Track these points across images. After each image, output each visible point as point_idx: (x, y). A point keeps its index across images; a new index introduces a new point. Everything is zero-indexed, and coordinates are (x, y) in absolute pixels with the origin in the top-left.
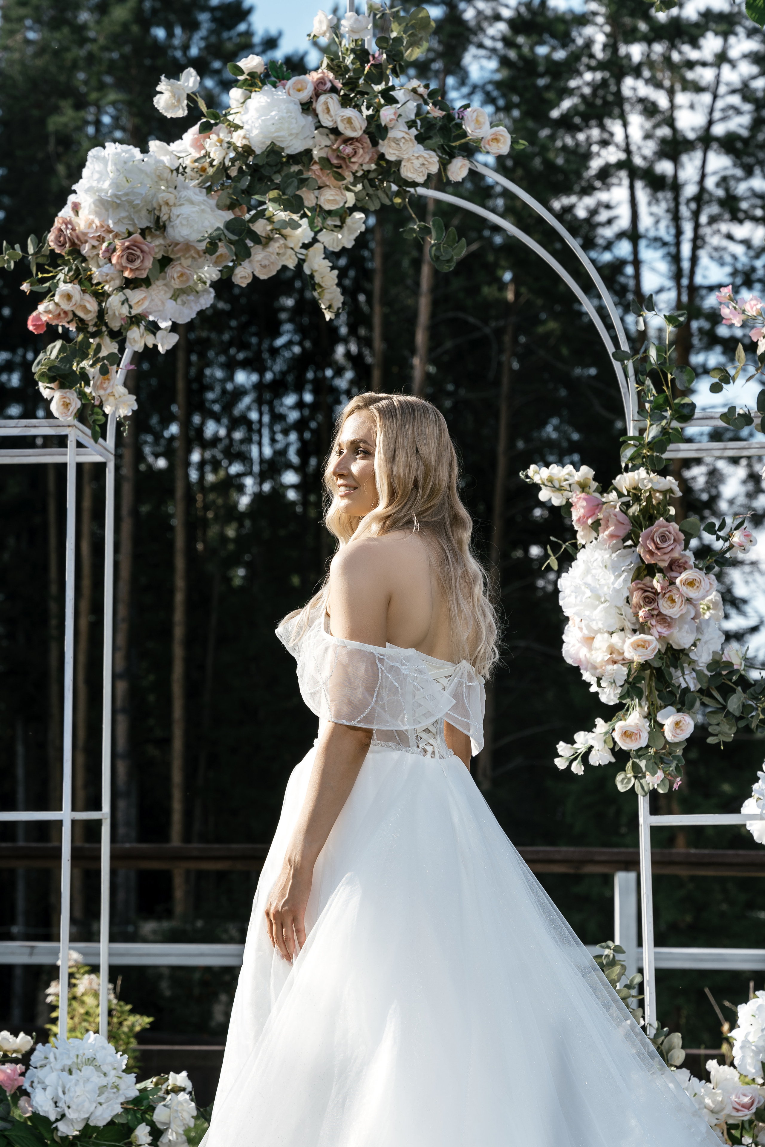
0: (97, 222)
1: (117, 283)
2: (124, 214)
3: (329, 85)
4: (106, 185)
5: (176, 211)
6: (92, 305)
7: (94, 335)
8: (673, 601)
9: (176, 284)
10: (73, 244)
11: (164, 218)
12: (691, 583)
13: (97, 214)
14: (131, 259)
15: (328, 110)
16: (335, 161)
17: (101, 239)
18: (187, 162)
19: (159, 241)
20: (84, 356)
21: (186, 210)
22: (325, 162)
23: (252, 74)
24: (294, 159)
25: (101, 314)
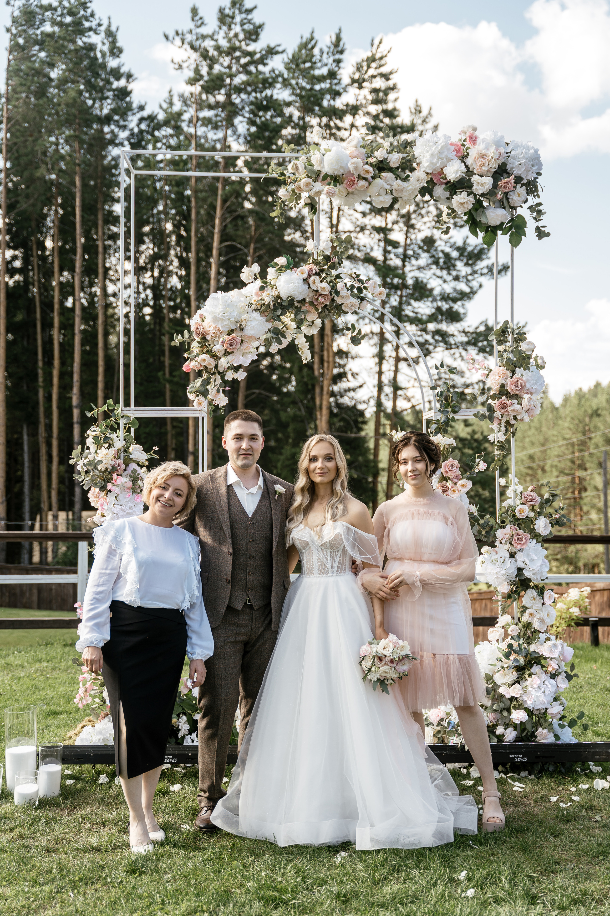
0: (214, 326)
1: (223, 352)
2: (225, 323)
3: (314, 272)
4: (218, 311)
5: (249, 323)
6: (213, 362)
7: (212, 374)
8: (454, 491)
9: (245, 351)
10: (203, 334)
11: (243, 325)
12: (463, 486)
13: (214, 322)
14: (231, 344)
15: (314, 282)
16: (316, 303)
17: (216, 334)
18: (252, 302)
19: (240, 334)
20: (209, 383)
21: (253, 323)
22: (311, 303)
23: (282, 266)
24: (299, 302)
25: (216, 366)
